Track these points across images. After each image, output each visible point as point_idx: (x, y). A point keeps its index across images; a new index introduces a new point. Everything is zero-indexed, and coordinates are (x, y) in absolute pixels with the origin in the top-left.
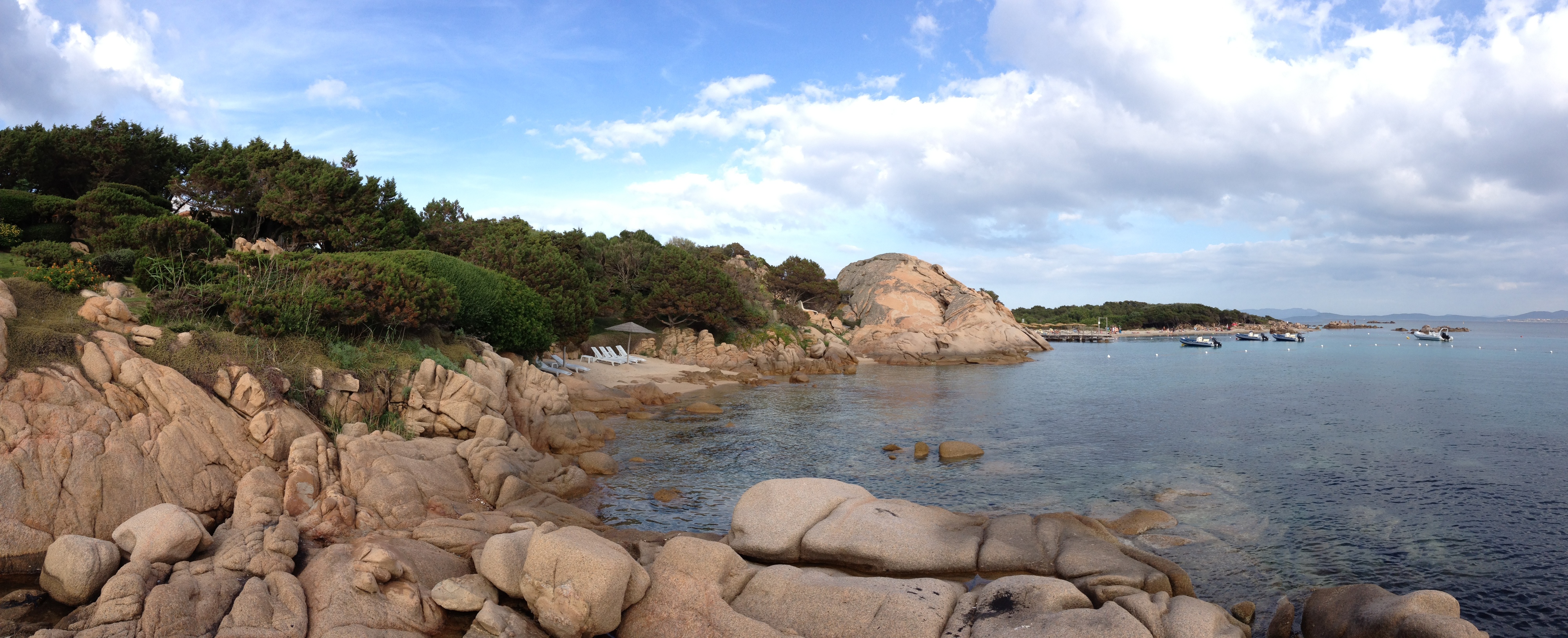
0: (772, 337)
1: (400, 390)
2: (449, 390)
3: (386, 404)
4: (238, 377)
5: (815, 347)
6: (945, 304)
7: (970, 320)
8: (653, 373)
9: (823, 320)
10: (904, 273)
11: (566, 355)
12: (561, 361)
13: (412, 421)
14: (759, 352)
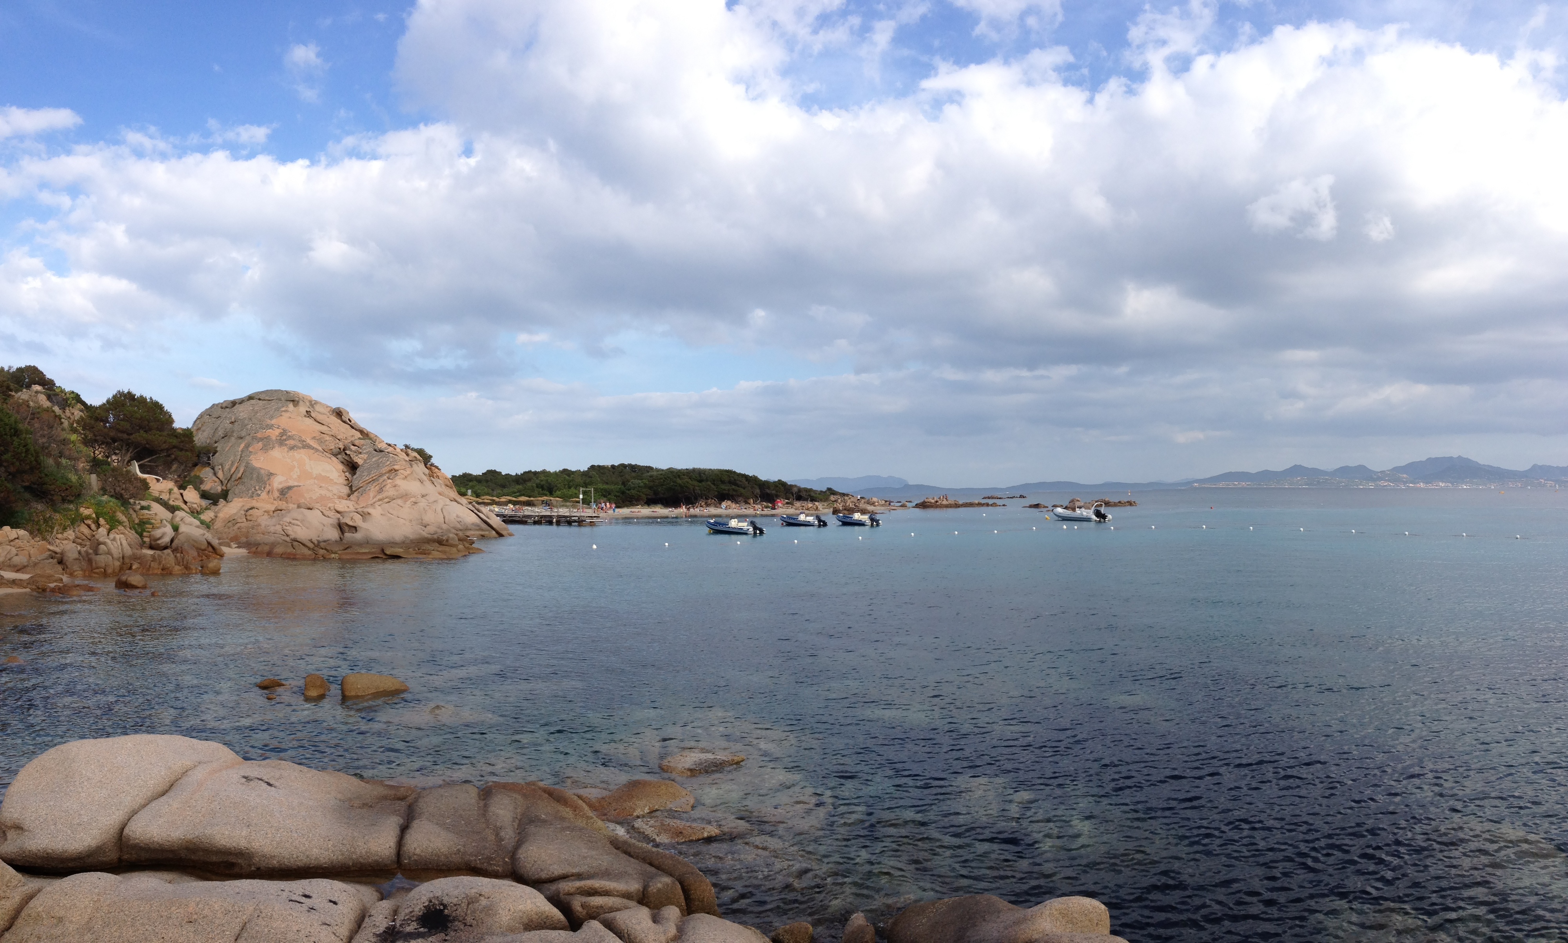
0: (88, 517)
5: (157, 533)
6: (353, 467)
7: (390, 491)
9: (170, 491)
10: (292, 421)
14: (66, 542)
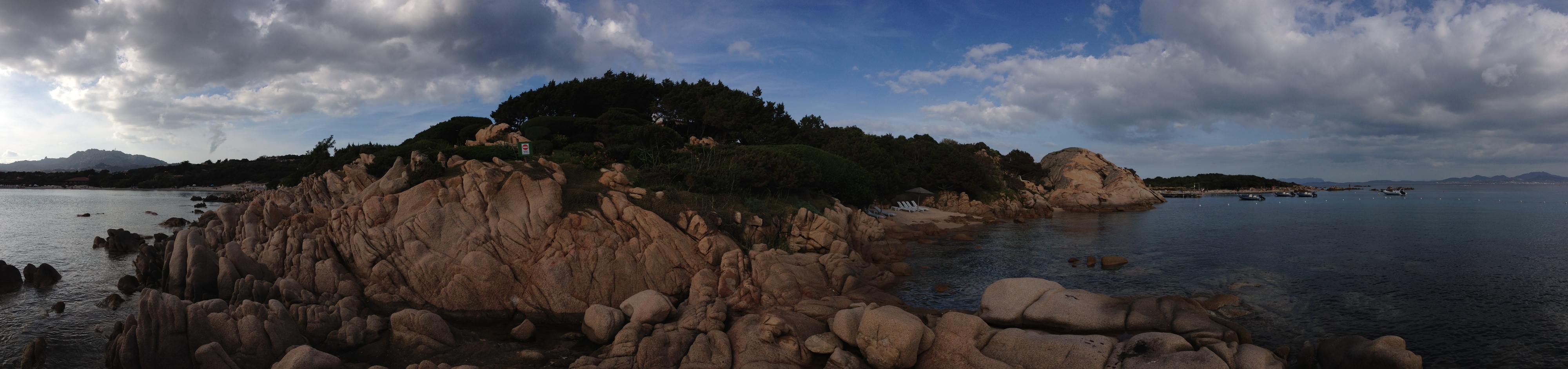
0: (1003, 196)
1: (786, 225)
2: (814, 226)
3: (778, 233)
4: (692, 217)
5: (1029, 202)
6: (1104, 176)
7: (1119, 186)
8: (933, 217)
9: (1033, 186)
10: (1080, 159)
11: (883, 207)
12: (879, 210)
13: (793, 243)
14: (995, 205)
